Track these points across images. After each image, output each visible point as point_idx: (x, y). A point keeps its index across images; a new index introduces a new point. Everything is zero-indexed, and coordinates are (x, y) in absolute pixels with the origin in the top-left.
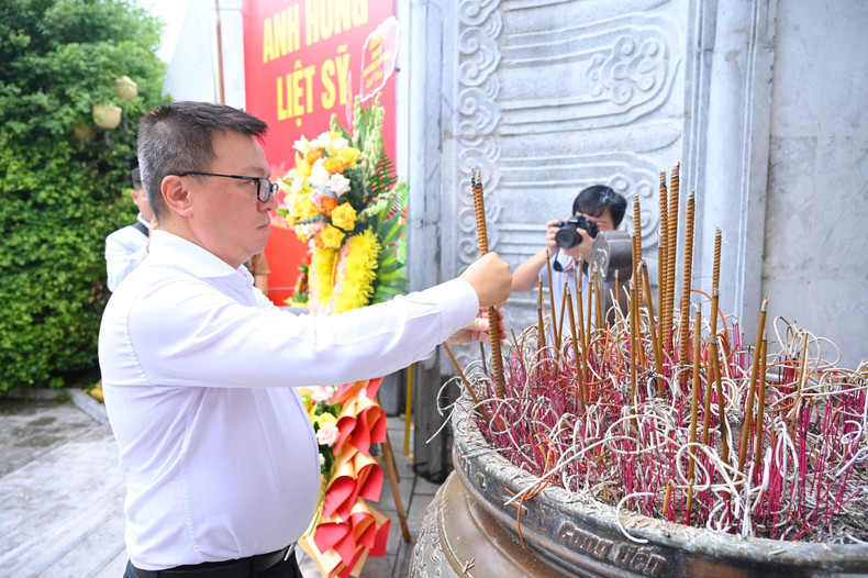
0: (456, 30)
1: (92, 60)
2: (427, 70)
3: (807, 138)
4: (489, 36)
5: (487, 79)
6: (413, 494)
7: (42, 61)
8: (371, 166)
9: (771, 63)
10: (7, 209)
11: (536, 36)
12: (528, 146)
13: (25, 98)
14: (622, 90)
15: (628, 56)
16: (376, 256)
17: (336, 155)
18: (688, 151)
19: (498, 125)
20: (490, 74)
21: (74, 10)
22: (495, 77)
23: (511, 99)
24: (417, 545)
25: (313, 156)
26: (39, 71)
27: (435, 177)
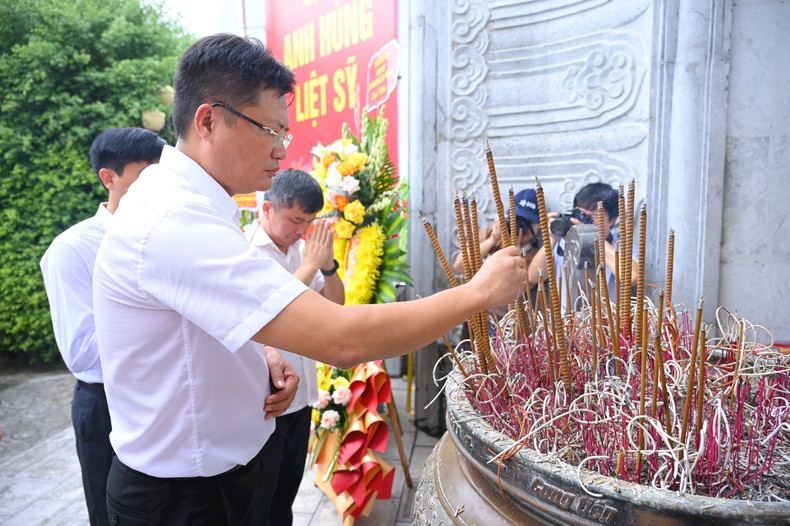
0: (449, 48)
1: (141, 74)
2: (424, 84)
3: (760, 138)
4: (478, 52)
5: (476, 89)
6: (414, 446)
7: (100, 75)
8: (377, 169)
9: (727, 73)
10: (73, 200)
11: (518, 52)
12: (512, 147)
13: (87, 107)
14: (594, 97)
15: (600, 68)
16: (382, 245)
17: (347, 160)
18: (653, 151)
19: (486, 129)
20: (479, 85)
21: (125, 31)
22: (483, 87)
23: (498, 106)
24: (417, 492)
25: (328, 160)
26: (98, 84)
27: (432, 173)
